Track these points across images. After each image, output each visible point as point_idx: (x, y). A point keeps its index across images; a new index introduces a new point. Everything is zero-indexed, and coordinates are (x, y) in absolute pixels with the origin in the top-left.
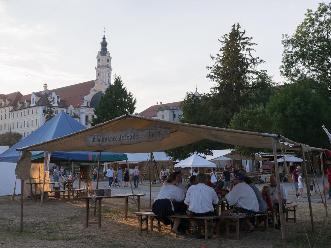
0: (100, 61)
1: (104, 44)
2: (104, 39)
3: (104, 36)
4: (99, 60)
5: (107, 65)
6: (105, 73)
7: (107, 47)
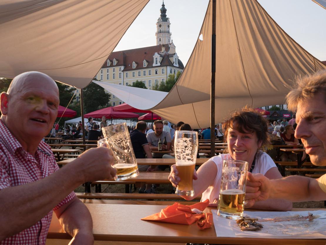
0: (162, 27)
1: (163, 11)
2: (163, 5)
3: (163, 3)
4: (160, 26)
5: (167, 31)
6: (166, 39)
7: (166, 14)
